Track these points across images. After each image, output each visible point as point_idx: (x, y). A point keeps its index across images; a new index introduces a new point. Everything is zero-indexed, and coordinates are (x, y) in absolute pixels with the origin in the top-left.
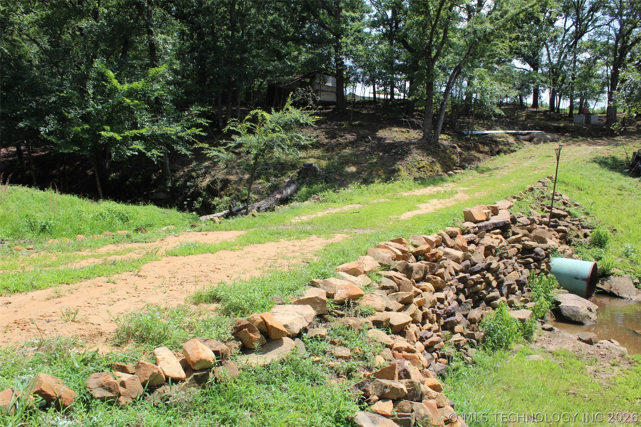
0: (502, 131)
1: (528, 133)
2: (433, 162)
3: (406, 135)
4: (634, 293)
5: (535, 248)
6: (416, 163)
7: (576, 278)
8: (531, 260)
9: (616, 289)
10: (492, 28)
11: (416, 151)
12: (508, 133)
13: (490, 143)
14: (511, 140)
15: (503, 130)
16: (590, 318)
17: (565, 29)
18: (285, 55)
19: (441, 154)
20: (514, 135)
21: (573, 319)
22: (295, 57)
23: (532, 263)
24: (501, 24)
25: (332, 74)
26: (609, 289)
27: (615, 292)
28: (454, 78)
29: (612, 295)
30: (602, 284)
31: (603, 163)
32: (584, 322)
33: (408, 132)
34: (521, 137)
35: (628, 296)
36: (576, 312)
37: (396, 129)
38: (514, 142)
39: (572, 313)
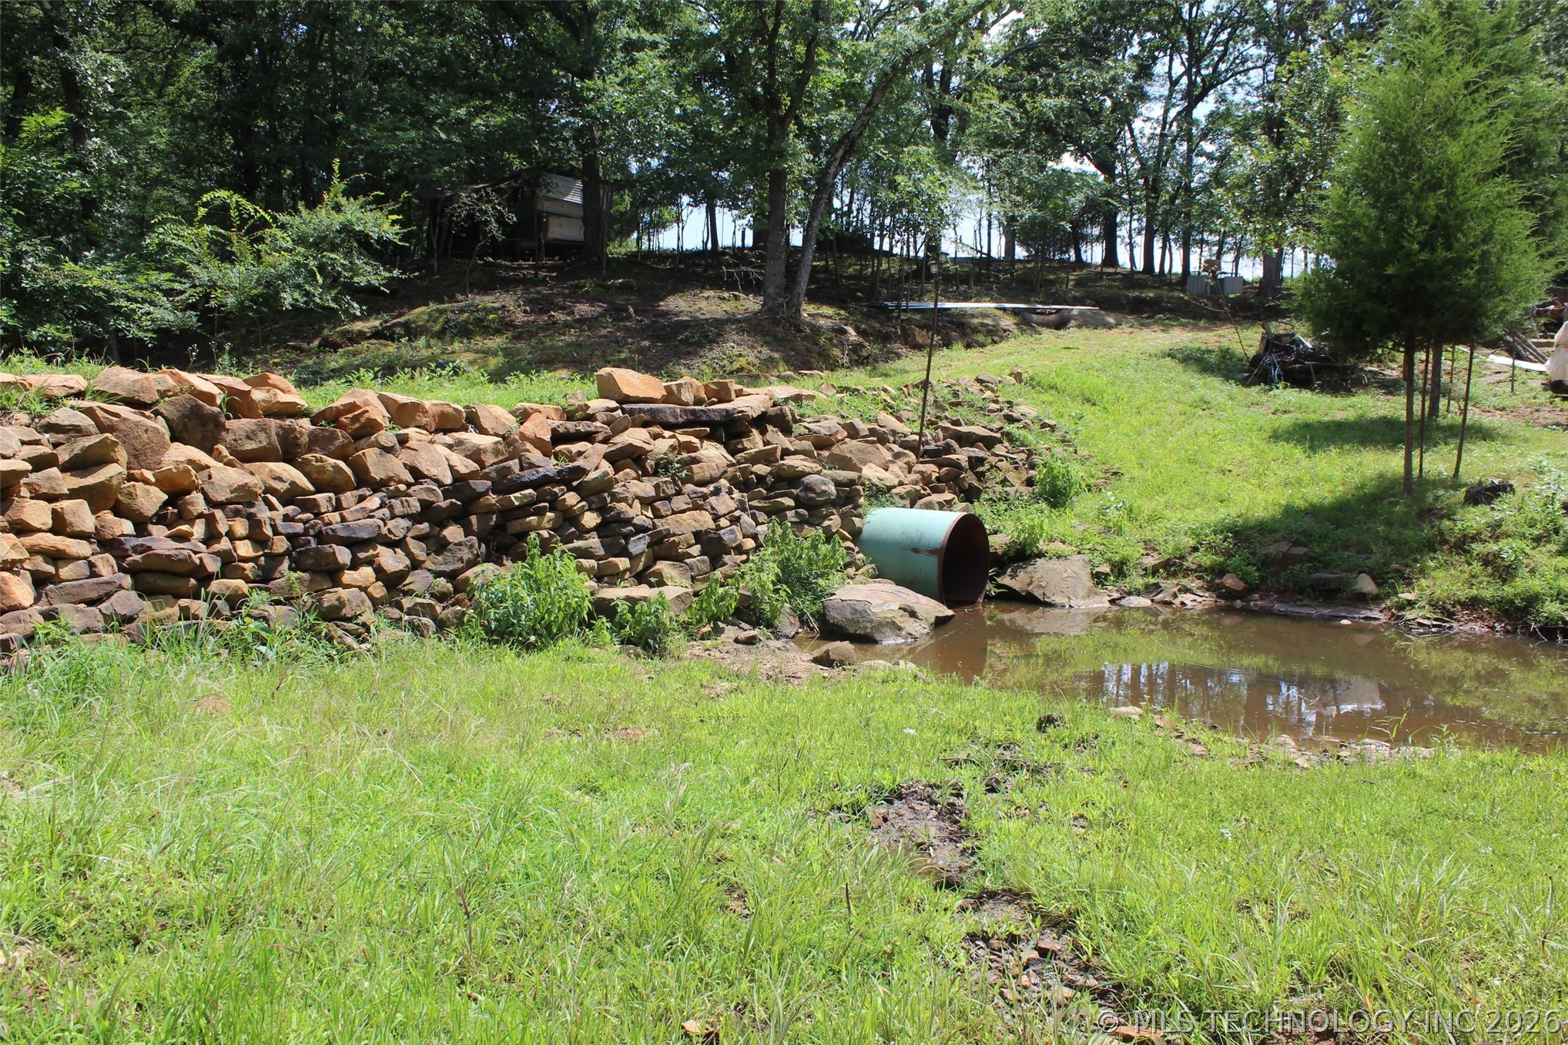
0: (994, 305)
1: (1058, 310)
2: (771, 359)
3: (728, 307)
4: (1081, 593)
5: (805, 474)
6: (726, 362)
7: (916, 550)
8: (788, 502)
9: (1040, 586)
10: (923, 39)
11: (735, 337)
12: (1004, 310)
13: (944, 327)
14: (1007, 322)
15: (993, 300)
16: (900, 629)
17: (1170, 77)
18: (437, 117)
19: (801, 346)
20: (1015, 312)
21: (852, 630)
22: (459, 121)
23: (790, 508)
24: (943, 31)
25: (571, 173)
26: (1025, 587)
27: (1038, 593)
28: (836, 163)
29: (1030, 601)
30: (1012, 577)
31: (1198, 362)
32: (877, 637)
33: (736, 298)
34: (1035, 317)
35: (1065, 601)
36: (860, 613)
37: (711, 293)
38: (1013, 328)
39: (849, 616)
